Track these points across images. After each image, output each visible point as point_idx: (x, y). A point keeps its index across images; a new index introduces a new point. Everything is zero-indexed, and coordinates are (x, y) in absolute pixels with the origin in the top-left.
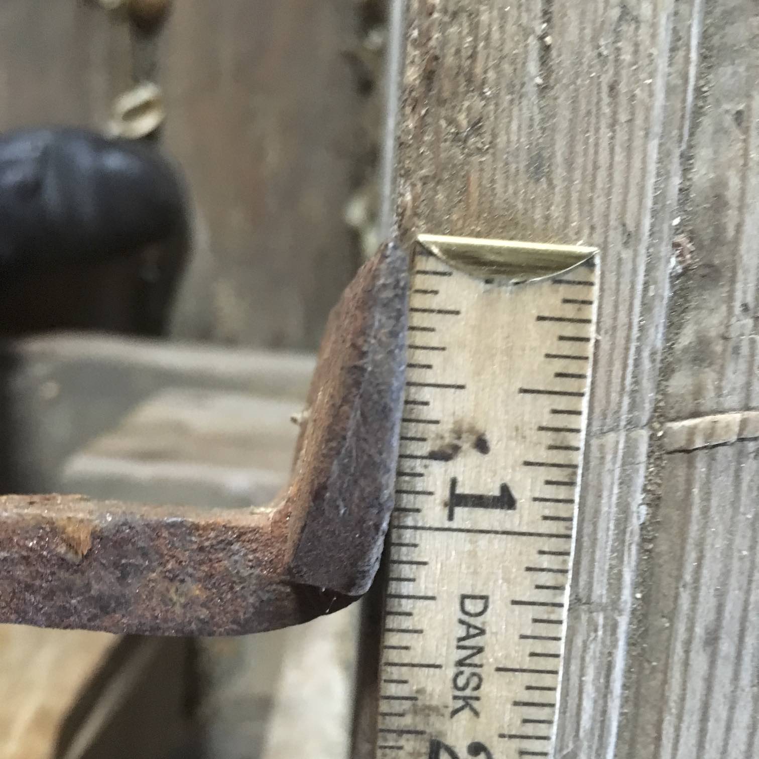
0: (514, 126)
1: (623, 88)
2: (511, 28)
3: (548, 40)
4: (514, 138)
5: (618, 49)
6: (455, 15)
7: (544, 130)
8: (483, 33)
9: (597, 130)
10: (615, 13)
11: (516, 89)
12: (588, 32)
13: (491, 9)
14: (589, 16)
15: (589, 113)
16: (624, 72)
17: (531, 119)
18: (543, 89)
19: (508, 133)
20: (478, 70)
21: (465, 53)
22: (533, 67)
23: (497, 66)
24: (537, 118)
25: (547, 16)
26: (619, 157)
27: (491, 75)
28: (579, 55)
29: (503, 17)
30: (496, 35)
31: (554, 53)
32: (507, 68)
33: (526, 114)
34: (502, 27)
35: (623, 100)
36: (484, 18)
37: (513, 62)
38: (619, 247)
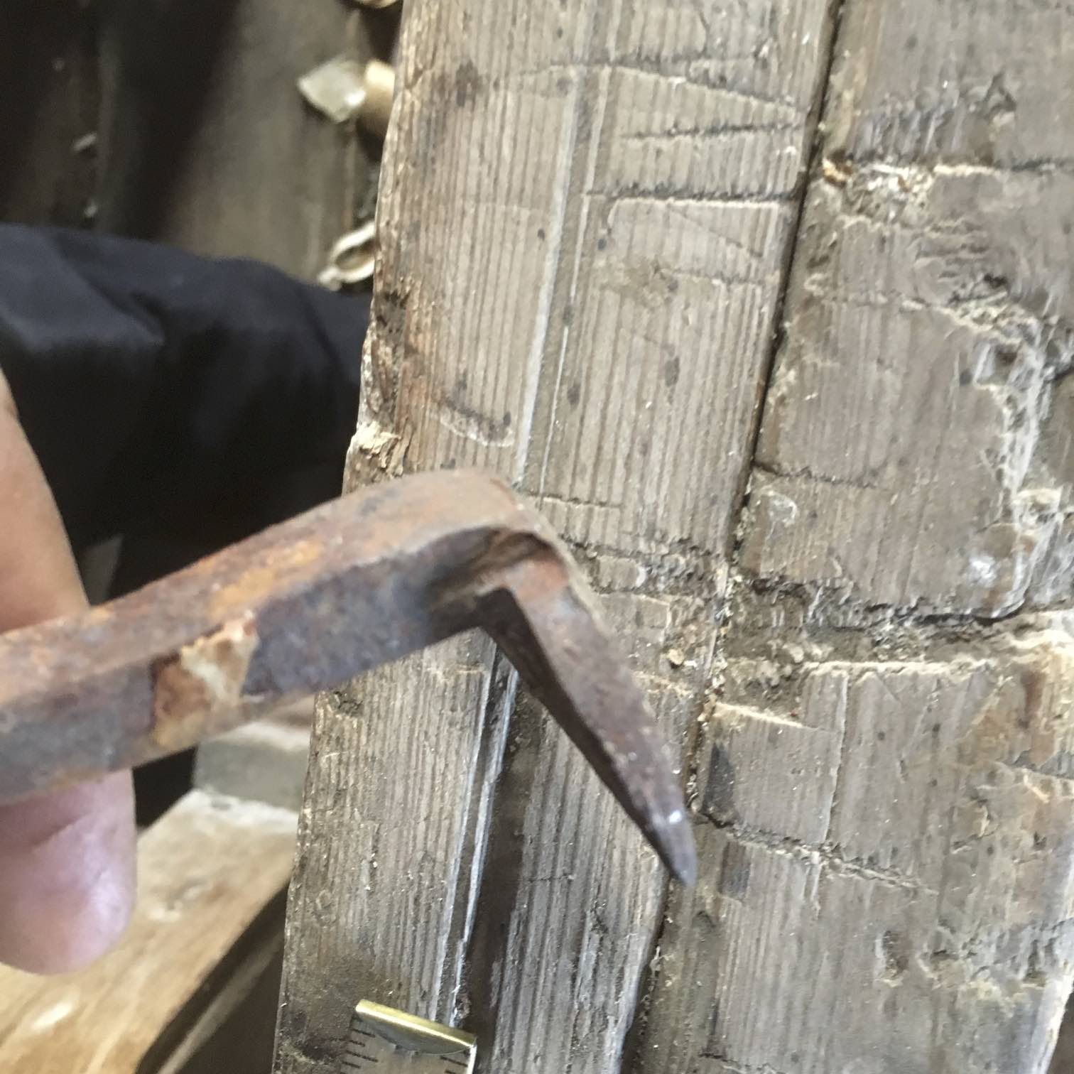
0: (351, 914)
1: (423, 901)
2: (351, 854)
3: (375, 864)
4: (350, 920)
5: (420, 878)
6: (317, 837)
7: (370, 919)
8: (333, 853)
9: (405, 924)
10: (419, 855)
11: (353, 890)
12: (401, 864)
13: (339, 840)
14: (402, 853)
15: (400, 913)
16: (424, 893)
17: (362, 911)
18: (371, 894)
19: (346, 916)
20: (330, 875)
21: (323, 862)
22: (365, 879)
23: (342, 877)
24: (366, 910)
25: (375, 849)
26: (419, 943)
27: (337, 880)
28: (395, 878)
29: (347, 846)
30: (341, 856)
31: (378, 873)
32: (348, 878)
33: (359, 908)
34: (346, 853)
35: (423, 908)
36: (335, 844)
37: (352, 874)
38: (418, 998)
